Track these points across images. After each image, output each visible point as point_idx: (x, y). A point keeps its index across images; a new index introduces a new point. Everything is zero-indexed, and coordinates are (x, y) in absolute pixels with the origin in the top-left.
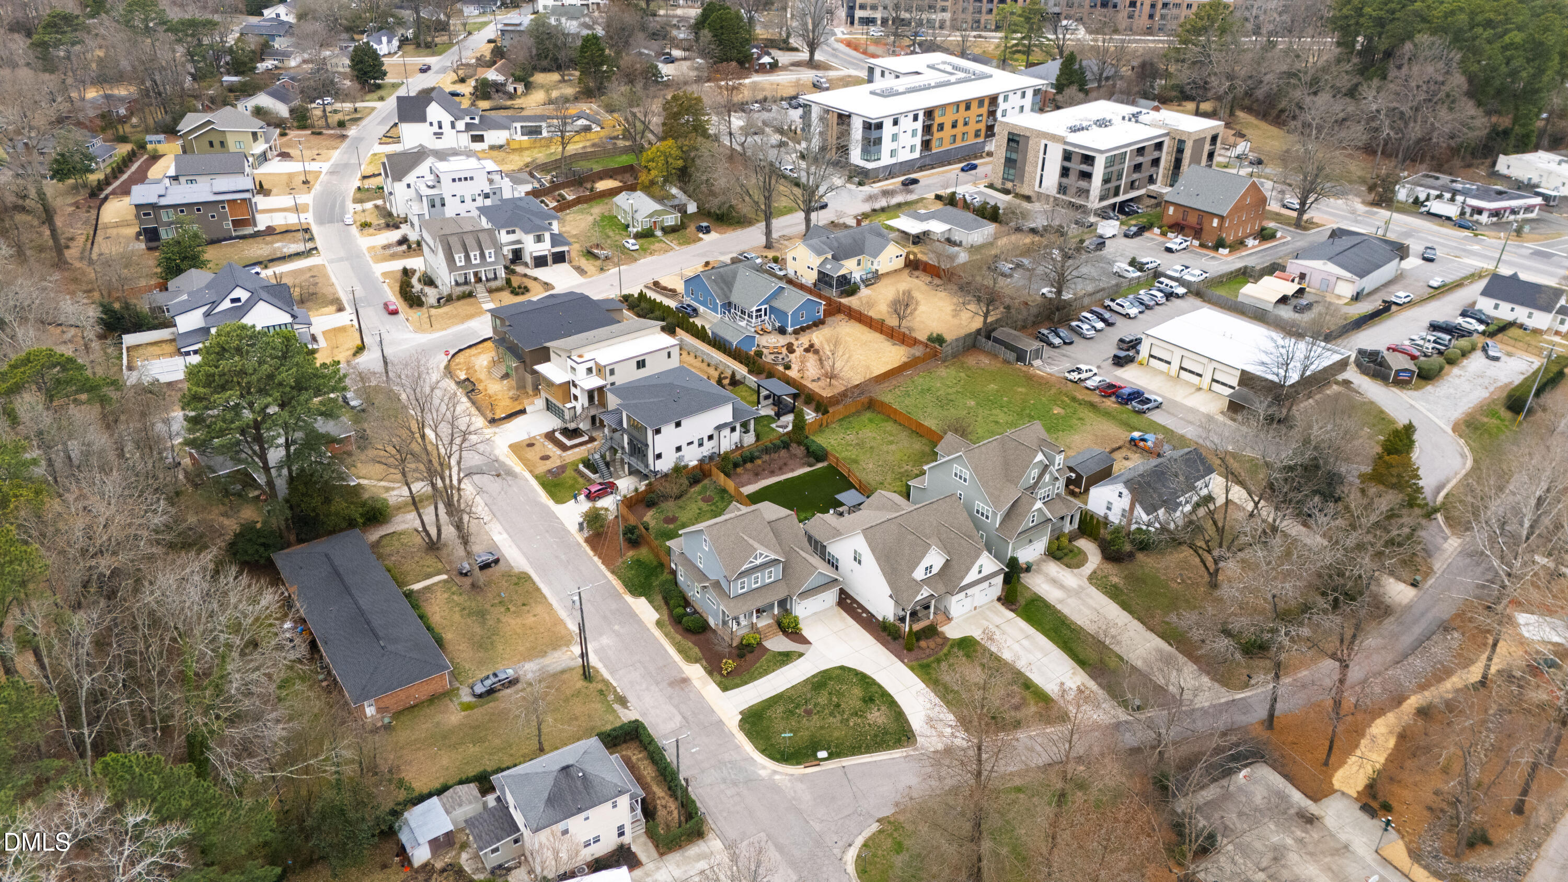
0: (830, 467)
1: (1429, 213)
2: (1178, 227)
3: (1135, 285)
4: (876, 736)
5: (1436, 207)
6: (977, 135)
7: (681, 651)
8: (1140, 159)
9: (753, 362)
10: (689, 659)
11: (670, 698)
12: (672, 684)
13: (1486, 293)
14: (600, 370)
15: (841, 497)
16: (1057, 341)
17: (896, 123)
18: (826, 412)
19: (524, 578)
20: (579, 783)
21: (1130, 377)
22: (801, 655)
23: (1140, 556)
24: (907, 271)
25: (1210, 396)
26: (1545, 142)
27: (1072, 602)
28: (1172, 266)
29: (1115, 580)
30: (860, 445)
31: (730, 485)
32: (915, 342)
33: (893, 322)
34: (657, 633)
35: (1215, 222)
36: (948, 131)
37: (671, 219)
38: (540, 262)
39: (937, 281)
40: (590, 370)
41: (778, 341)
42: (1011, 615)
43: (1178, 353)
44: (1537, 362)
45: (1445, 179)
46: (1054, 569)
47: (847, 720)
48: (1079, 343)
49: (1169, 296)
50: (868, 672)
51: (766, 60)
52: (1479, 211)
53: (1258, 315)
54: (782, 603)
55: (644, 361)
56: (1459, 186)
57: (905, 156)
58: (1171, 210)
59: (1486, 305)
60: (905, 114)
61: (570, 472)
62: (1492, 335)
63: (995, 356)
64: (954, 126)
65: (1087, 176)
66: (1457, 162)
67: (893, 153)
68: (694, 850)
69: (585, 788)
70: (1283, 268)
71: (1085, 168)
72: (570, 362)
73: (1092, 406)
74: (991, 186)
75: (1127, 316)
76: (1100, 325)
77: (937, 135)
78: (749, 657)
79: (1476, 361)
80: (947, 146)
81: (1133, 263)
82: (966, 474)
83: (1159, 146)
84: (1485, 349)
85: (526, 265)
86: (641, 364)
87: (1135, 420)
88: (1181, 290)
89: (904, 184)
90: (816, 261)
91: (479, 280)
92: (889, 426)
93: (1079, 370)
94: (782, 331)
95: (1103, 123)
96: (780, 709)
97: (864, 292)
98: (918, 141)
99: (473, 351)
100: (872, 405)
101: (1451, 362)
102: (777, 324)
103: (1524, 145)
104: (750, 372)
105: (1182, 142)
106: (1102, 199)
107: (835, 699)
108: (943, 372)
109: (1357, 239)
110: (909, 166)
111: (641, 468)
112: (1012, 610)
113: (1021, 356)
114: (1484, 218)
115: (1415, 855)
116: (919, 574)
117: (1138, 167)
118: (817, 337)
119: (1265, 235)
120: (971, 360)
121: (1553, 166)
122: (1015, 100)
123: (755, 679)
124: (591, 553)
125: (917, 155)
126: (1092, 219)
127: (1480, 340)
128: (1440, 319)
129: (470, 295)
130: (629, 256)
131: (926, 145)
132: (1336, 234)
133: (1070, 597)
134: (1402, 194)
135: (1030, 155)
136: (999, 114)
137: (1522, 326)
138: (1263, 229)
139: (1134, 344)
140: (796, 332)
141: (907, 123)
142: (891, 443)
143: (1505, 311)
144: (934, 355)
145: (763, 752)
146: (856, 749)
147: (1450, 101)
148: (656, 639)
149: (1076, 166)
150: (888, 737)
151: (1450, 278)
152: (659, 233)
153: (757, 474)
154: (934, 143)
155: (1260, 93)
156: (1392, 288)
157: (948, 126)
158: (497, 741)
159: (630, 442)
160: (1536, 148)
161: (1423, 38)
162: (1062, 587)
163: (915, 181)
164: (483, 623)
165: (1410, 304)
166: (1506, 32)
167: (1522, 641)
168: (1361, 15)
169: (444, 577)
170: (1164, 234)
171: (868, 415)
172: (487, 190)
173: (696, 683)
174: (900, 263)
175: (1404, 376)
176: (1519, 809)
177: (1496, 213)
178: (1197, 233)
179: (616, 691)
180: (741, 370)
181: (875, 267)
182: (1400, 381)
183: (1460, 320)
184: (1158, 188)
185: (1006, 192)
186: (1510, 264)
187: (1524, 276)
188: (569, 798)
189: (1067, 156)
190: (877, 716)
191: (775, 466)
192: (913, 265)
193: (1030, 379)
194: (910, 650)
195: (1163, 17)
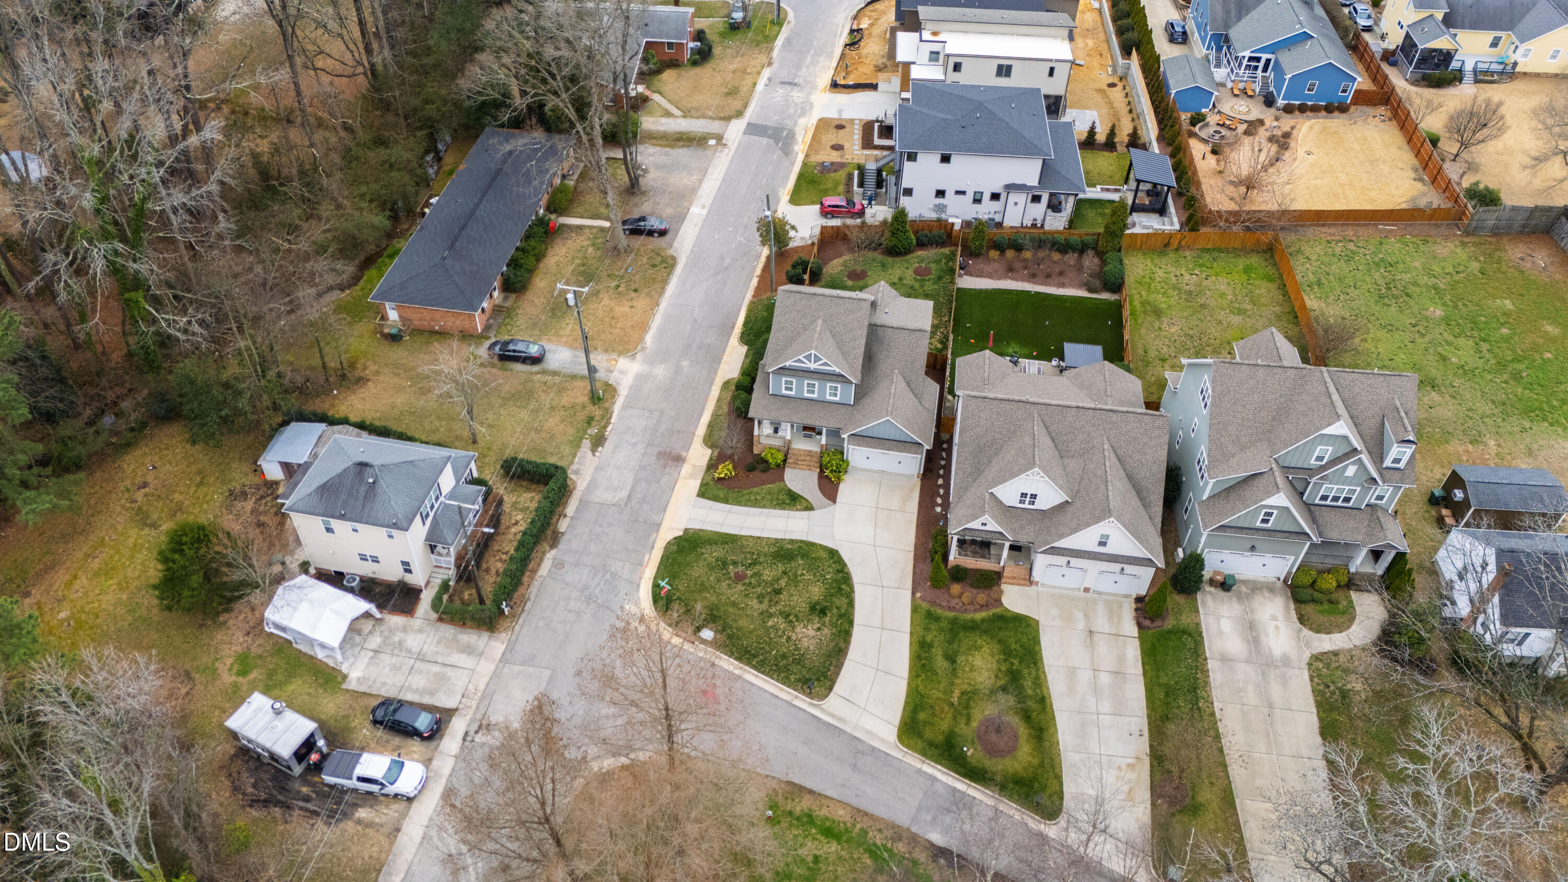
0: (1116, 304)
4: (784, 656)
7: (711, 426)
10: (709, 441)
11: (643, 468)
12: (663, 455)
14: (944, 59)
15: (1071, 347)
18: (1194, 229)
20: (364, 488)
22: (809, 508)
23: (1444, 676)
27: (1246, 672)
32: (1446, 186)
34: (715, 392)
40: (934, 55)
41: (1248, 111)
42: (1133, 631)
46: (1274, 609)
47: (771, 616)
50: (856, 579)
55: (1009, 68)
61: (841, 175)
68: (471, 637)
69: (365, 498)
78: (757, 475)
82: (1209, 396)
86: (1004, 71)
90: (1411, 15)
96: (718, 552)
100: (1271, 249)
104: (1160, 138)
107: (783, 583)
108: (1446, 248)
112: (1140, 626)
116: (1008, 496)
120: (1517, 250)
123: (739, 503)
124: (758, 271)
133: (1248, 661)
140: (1286, 108)
142: (1241, 312)
144: (1456, 217)
146: (746, 655)
148: (706, 400)
150: (795, 668)
153: (1010, 270)
162: (1253, 641)
169: (607, 224)
171: (1250, 260)
173: (686, 469)
179: (605, 427)
181: (1515, 57)
188: (343, 497)
190: (809, 635)
194: (937, 586)
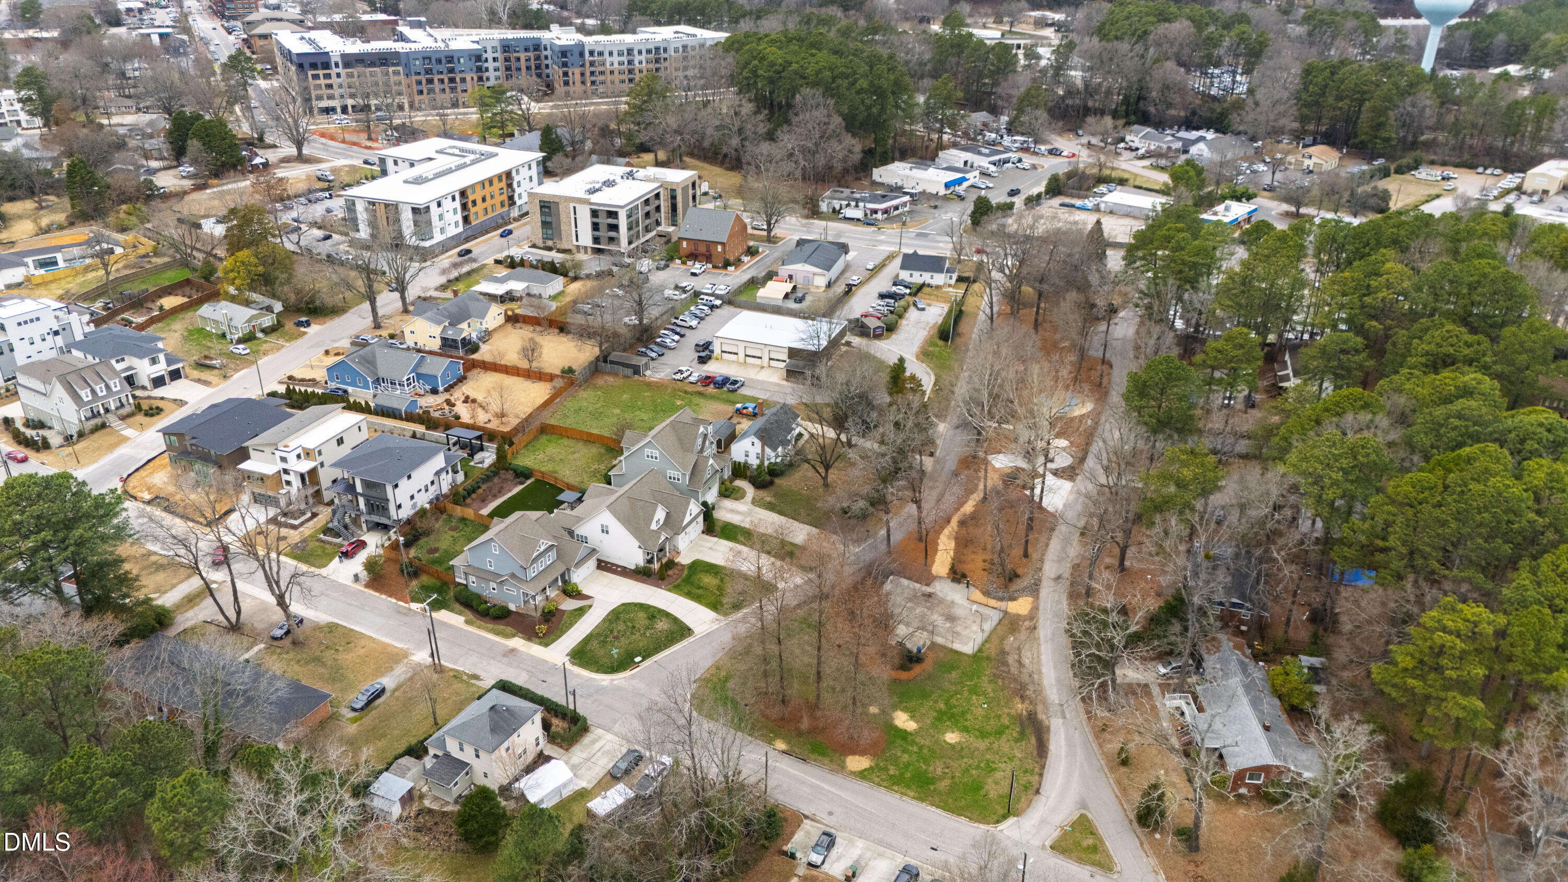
0: (537, 481)
1: (845, 218)
2: (693, 256)
3: (686, 305)
4: (666, 637)
5: (850, 213)
6: (502, 205)
7: (497, 633)
8: (648, 208)
9: (425, 419)
10: (507, 636)
11: (509, 664)
12: (504, 655)
13: (904, 267)
14: (308, 454)
15: (561, 497)
16: (654, 355)
17: (439, 205)
19: (332, 628)
20: (506, 714)
21: (714, 368)
22: (589, 607)
23: (777, 481)
24: (509, 325)
25: (770, 371)
26: (897, 155)
27: (749, 520)
28: (704, 284)
29: (768, 499)
30: (551, 459)
31: (469, 513)
32: (550, 378)
33: (524, 365)
34: (470, 629)
35: (720, 248)
36: (480, 206)
37: (268, 321)
38: (158, 382)
39: (538, 328)
40: (299, 456)
41: (439, 399)
42: (715, 539)
43: (741, 346)
44: (946, 308)
45: (847, 192)
46: (728, 503)
47: (644, 634)
48: (669, 355)
49: (712, 307)
50: (641, 602)
51: (258, 161)
52: (875, 211)
53: (777, 310)
54: (563, 575)
55: (341, 438)
56: (858, 196)
57: (452, 231)
58: (685, 244)
59: (905, 275)
60: (445, 197)
61: (314, 543)
62: (914, 294)
63: (616, 375)
64: (484, 200)
65: (614, 228)
66: (849, 178)
67: (442, 231)
68: (587, 739)
69: (511, 716)
70: (776, 274)
71: (611, 221)
72: (278, 454)
73: (700, 394)
74: (534, 246)
75: (691, 328)
76: (677, 337)
77: (473, 210)
78: (554, 619)
79: (912, 314)
80: (482, 218)
81: (677, 287)
82: (656, 453)
83: (657, 196)
84: (915, 305)
85: (144, 388)
86: (340, 442)
87: (732, 397)
88: (718, 302)
89: (461, 254)
90: (437, 330)
91: (107, 411)
92: (566, 442)
93: (681, 372)
94: (434, 391)
95: (609, 184)
96: (595, 644)
97: (484, 348)
98: (459, 217)
99: (142, 473)
100: (544, 430)
101: (901, 316)
102: (428, 387)
103: (886, 160)
104: (427, 428)
105: (673, 191)
106: (630, 243)
107: (629, 624)
108: (583, 394)
109: (815, 245)
110: (457, 240)
111: (384, 521)
112: (713, 535)
113: (636, 370)
114: (879, 216)
115: (987, 594)
116: (654, 527)
117: (647, 215)
118: (467, 389)
119: (752, 252)
120: (600, 381)
121: (907, 172)
122: (525, 172)
123: (565, 632)
124: (377, 594)
125: (460, 229)
126: (628, 260)
127: (911, 299)
128: (884, 290)
129: (103, 426)
130: (243, 361)
131: (466, 219)
132: (801, 243)
133: (746, 517)
134: (824, 207)
135: (563, 217)
136: (515, 185)
137: (929, 285)
138: (749, 248)
139: (707, 346)
140: (446, 390)
141: (448, 204)
142: (574, 453)
143: (918, 277)
144: (572, 383)
145: (598, 671)
146: (658, 649)
147: (836, 135)
148: (472, 633)
149: (604, 221)
150: (675, 635)
151: (878, 261)
152: (260, 335)
153: (483, 501)
154: (472, 217)
155: (706, 144)
156: (847, 275)
157: (479, 201)
158: (396, 733)
159: (367, 503)
160: (893, 161)
161: (806, 91)
162: (738, 513)
163: (468, 252)
164: (324, 665)
165: (861, 284)
166: (856, 81)
167: (995, 470)
168: (757, 76)
169: (262, 645)
170: (684, 263)
171: (544, 439)
172: (56, 328)
173: (522, 649)
174: (501, 320)
175: (879, 331)
176: (1026, 555)
177: (886, 211)
178: (708, 258)
179: (466, 673)
180: (420, 429)
181: (484, 327)
182: (877, 336)
183: (894, 289)
184: (665, 228)
185: (550, 249)
186: (908, 245)
187: (920, 252)
188: (504, 724)
189: (594, 213)
190: (662, 625)
191: (495, 491)
192: (513, 319)
193: (649, 385)
194: (663, 579)
195: (593, 83)
